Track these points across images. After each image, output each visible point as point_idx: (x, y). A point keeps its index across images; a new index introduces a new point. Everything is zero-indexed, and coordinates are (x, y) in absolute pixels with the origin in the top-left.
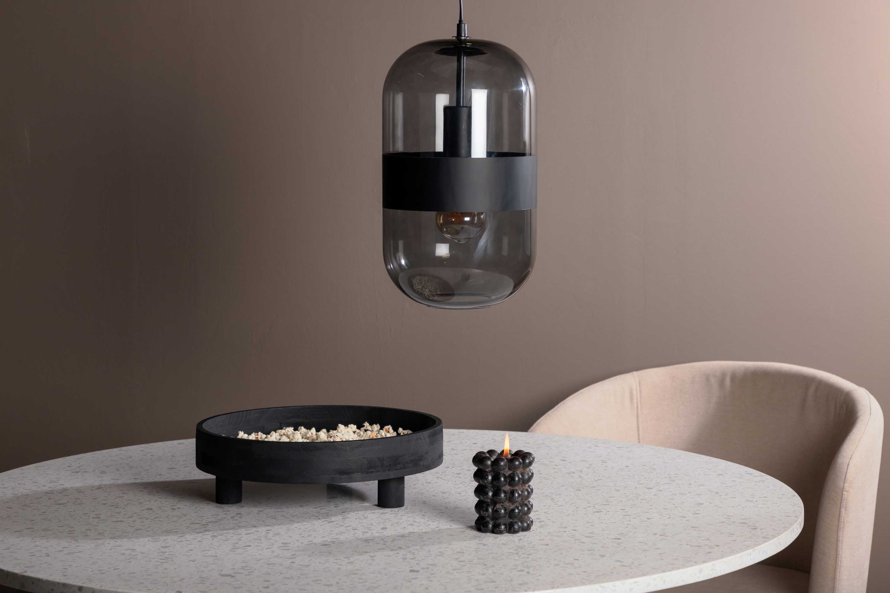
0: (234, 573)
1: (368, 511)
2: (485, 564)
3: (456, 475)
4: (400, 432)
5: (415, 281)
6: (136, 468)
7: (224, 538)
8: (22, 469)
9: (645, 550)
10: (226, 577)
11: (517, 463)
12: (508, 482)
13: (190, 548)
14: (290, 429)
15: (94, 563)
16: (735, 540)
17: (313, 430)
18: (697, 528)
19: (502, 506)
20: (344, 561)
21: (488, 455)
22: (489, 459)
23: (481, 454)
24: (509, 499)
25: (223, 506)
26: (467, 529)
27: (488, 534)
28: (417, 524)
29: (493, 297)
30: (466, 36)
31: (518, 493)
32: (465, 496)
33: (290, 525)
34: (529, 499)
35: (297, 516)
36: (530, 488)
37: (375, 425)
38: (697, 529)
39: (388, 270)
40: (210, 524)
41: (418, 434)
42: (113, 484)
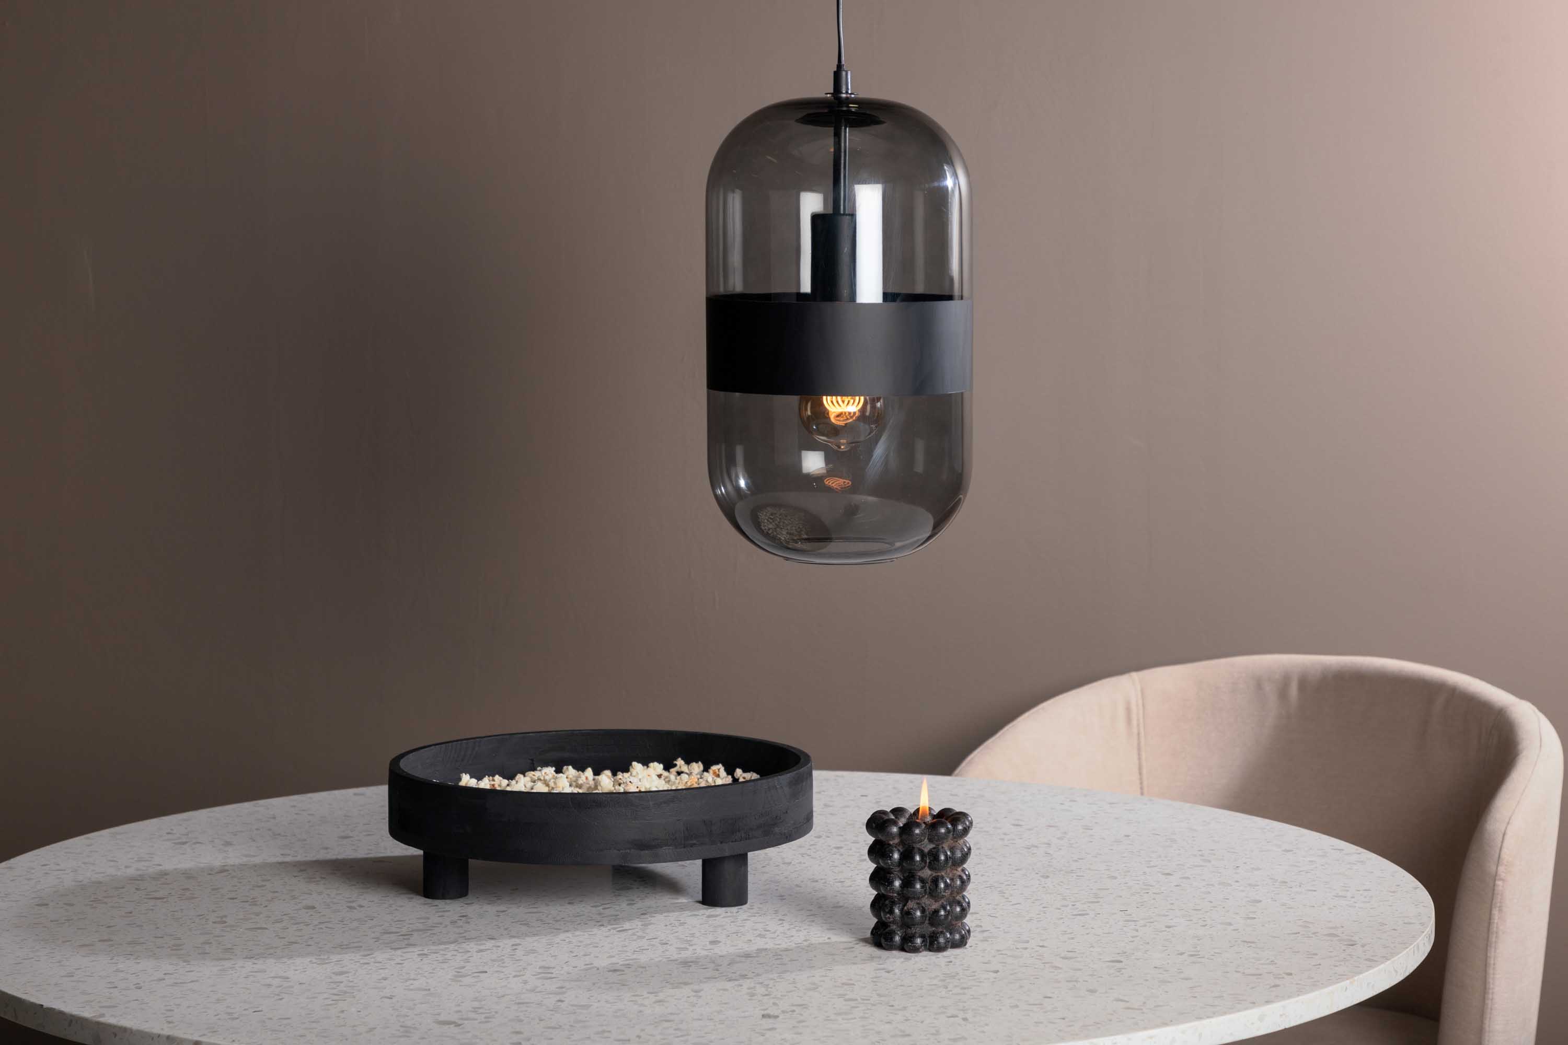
0: (462, 1019)
1: (687, 912)
2: (890, 1004)
3: (835, 850)
4: (739, 776)
5: (763, 516)
6: (284, 836)
7: (440, 959)
8: (88, 838)
9: (1164, 982)
10: (447, 1026)
11: (943, 830)
12: (928, 863)
13: (383, 975)
14: (550, 770)
15: (218, 1001)
16: (1320, 965)
17: (589, 772)
18: (1253, 942)
19: (918, 904)
20: (648, 998)
21: (892, 817)
22: (895, 823)
23: (882, 815)
24: (930, 893)
25: (437, 902)
26: (857, 944)
27: (895, 953)
28: (772, 936)
29: (898, 544)
30: (850, 92)
31: (945, 883)
32: (851, 886)
33: (554, 936)
34: (964, 893)
35: (564, 921)
36: (965, 873)
37: (694, 763)
38: (1253, 945)
39: (716, 496)
40: (415, 934)
41: (770, 780)
42: (246, 865)
